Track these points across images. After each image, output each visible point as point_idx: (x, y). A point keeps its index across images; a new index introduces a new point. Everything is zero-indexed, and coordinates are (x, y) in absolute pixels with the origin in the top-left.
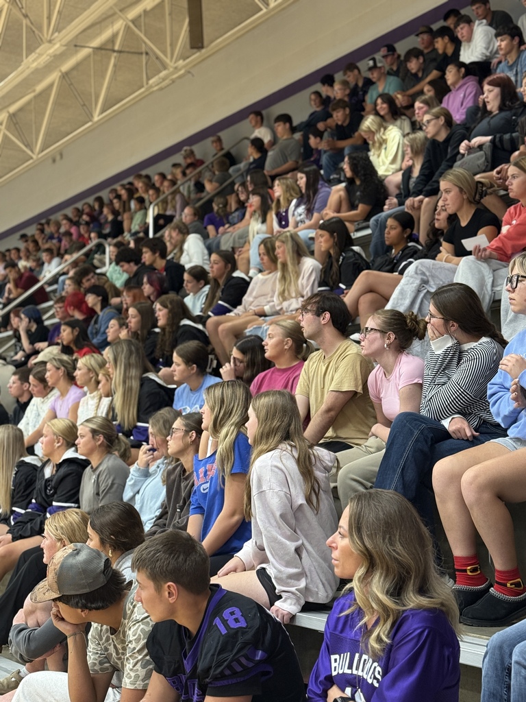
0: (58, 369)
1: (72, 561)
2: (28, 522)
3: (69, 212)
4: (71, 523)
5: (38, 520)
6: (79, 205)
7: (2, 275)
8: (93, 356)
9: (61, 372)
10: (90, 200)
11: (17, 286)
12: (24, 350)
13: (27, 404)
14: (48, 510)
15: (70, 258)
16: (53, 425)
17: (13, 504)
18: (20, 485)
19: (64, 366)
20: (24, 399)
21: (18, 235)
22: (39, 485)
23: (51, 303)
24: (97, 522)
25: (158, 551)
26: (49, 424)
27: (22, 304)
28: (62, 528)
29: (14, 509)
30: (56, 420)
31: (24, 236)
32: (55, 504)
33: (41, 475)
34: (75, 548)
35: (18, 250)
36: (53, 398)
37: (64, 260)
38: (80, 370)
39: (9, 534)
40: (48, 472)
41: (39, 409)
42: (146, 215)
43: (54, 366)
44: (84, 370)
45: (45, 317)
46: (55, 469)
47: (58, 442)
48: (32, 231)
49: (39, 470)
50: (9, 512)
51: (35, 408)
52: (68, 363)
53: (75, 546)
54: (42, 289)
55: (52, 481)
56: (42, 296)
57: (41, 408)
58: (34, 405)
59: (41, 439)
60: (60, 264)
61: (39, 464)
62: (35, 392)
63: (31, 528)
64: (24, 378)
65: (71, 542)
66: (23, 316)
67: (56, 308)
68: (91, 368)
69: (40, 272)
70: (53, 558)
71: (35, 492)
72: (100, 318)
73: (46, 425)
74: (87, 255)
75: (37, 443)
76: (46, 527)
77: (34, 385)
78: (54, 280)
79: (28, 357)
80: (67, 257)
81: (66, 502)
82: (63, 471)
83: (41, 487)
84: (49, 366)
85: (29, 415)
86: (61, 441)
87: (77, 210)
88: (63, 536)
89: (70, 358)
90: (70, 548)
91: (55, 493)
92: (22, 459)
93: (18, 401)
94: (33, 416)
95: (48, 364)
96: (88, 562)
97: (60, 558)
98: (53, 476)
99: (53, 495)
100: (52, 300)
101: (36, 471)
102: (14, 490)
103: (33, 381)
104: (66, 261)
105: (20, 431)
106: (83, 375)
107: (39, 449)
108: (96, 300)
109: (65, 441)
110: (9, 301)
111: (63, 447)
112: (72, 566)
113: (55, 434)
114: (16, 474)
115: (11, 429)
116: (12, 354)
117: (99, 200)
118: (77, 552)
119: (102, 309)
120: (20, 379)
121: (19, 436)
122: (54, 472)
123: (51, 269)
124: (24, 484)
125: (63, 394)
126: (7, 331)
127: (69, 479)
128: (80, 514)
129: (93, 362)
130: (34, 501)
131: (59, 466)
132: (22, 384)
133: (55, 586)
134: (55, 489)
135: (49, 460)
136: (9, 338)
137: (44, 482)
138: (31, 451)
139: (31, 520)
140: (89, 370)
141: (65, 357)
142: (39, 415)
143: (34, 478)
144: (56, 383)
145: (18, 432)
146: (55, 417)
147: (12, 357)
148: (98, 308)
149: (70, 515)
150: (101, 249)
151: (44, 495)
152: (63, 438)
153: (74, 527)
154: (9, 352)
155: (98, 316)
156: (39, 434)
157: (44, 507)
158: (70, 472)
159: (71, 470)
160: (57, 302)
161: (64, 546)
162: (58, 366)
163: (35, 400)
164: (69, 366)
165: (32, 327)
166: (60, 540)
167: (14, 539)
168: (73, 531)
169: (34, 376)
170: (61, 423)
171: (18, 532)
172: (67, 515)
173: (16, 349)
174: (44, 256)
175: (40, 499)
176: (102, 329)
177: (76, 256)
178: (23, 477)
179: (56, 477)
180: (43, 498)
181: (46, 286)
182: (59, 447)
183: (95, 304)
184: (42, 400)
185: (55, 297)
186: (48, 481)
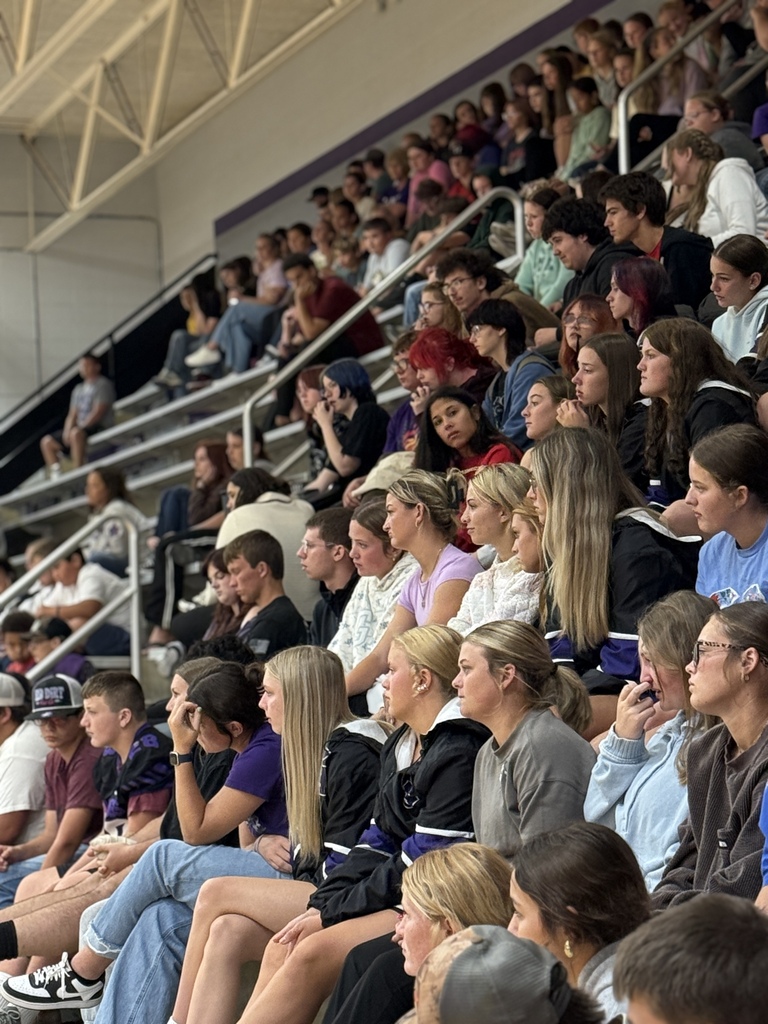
0: (411, 506)
1: (470, 969)
3: (424, 126)
4: (462, 877)
6: (447, 108)
7: (274, 290)
8: (500, 470)
9: (416, 515)
10: (473, 94)
11: (309, 312)
12: (331, 467)
13: (344, 595)
14: (404, 844)
15: (429, 239)
16: (407, 641)
17: (326, 834)
18: (338, 789)
19: (423, 499)
20: (336, 584)
21: (307, 190)
22: (386, 785)
23: (386, 351)
24: (533, 873)
25: (674, 949)
26: (400, 639)
27: (324, 356)
28: (441, 889)
29: (327, 845)
30: (414, 632)
31: (321, 193)
32: (419, 829)
33: (388, 761)
34: (479, 938)
35: (304, 230)
36: (406, 577)
37: (415, 244)
38: (473, 507)
39: (312, 909)
40: (405, 755)
41: (374, 605)
42: (608, 117)
43: (402, 500)
44: (484, 508)
45: (375, 385)
46: (420, 747)
47: (421, 683)
48: (337, 179)
49: (384, 750)
51: (363, 603)
52: (436, 493)
53: (478, 932)
54: (366, 317)
55: (413, 776)
56: (366, 334)
57: (378, 601)
58: (361, 596)
59: (383, 677)
60: (406, 256)
61: (382, 739)
62: (361, 561)
63: (367, 889)
64: (335, 533)
65: (466, 924)
67: (398, 364)
68: (501, 502)
69: (360, 274)
70: (427, 962)
71: (377, 800)
72: (509, 378)
73: (393, 644)
74: (469, 228)
75: (372, 687)
76: (404, 888)
77: (359, 543)
78: (395, 295)
79: (342, 483)
80: (423, 236)
81: (445, 828)
82: (437, 751)
83: (390, 791)
84: (391, 500)
85: (351, 622)
86: (428, 678)
87: (445, 119)
88: (445, 910)
89: (440, 479)
90: (464, 939)
91: (422, 805)
92: (341, 725)
93: (323, 588)
94: (360, 622)
95: (389, 495)
96: (510, 970)
97: (445, 961)
98: (415, 765)
99: (415, 811)
100: (390, 343)
101: (375, 754)
102: (327, 798)
104: (421, 246)
105: (334, 658)
106: (482, 520)
108: (494, 338)
109: (436, 679)
110: (293, 351)
111: (435, 693)
112: (473, 982)
113: (412, 662)
114: (328, 762)
115: (314, 658)
116: (305, 476)
117: (495, 91)
118: (483, 947)
119: (510, 360)
120: (323, 536)
121: (333, 669)
122: (419, 755)
123: (386, 267)
124: (347, 786)
125: (427, 568)
126: (290, 422)
127: (452, 773)
128: (482, 856)
129: (503, 486)
130: (373, 822)
131: (429, 740)
132: (330, 548)
134: (423, 795)
135: (405, 728)
136: (295, 440)
137: (395, 778)
138: (359, 706)
140: (496, 505)
141: (427, 479)
142: (374, 620)
143: (371, 772)
145: (331, 663)
146: (414, 624)
147: (305, 484)
148: (500, 357)
149: (458, 859)
150: (503, 211)
151: (397, 812)
152: (431, 671)
153: (469, 887)
154: (297, 472)
155: (504, 374)
156: (378, 666)
157: (395, 839)
158: (452, 755)
159: (456, 749)
160: (398, 349)
161: (450, 933)
162: (410, 501)
164: (437, 499)
165: (347, 408)
166: (439, 918)
167: (327, 922)
168: (468, 896)
169: (361, 522)
170: (425, 638)
171: (336, 906)
172: (452, 859)
173: (313, 464)
174: (368, 239)
175: (388, 821)
176: (514, 407)
177: (442, 232)
178: (345, 769)
179: (421, 768)
180: (396, 818)
181: (375, 311)
182: (423, 693)
183: (493, 349)
184: (379, 583)
185: (396, 333)
186: (405, 776)
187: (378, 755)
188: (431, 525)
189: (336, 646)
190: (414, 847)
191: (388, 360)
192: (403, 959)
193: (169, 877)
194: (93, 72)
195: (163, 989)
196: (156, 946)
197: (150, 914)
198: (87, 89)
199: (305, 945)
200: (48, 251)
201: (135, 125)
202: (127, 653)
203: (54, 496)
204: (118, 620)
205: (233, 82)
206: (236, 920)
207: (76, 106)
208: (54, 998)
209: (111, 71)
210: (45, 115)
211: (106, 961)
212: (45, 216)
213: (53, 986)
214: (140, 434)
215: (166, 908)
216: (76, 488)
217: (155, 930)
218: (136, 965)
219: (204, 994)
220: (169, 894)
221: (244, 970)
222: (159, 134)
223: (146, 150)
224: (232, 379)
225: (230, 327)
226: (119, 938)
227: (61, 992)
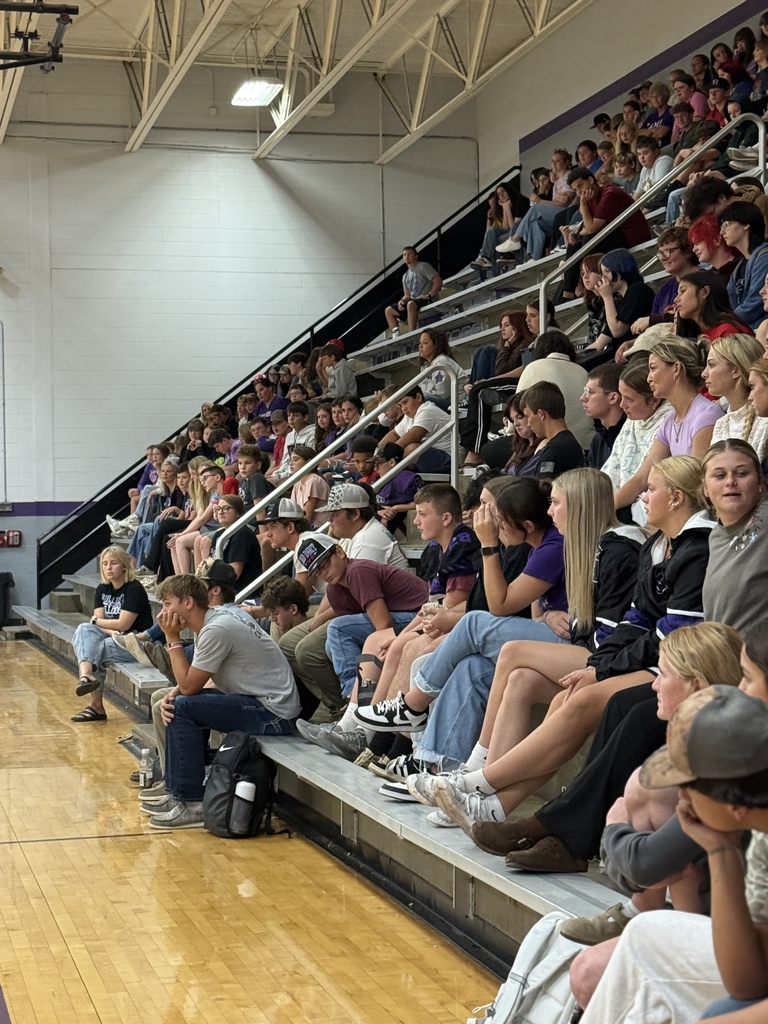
0: (670, 364)
1: (712, 717)
2: (624, 646)
3: (687, 65)
4: (709, 648)
5: (642, 641)
6: (705, 50)
7: (565, 194)
8: (736, 339)
9: (675, 371)
10: (728, 38)
11: (591, 214)
12: (608, 332)
13: (615, 431)
14: (658, 622)
15: (688, 155)
16: (665, 468)
17: (596, 611)
18: (608, 577)
19: (680, 359)
20: (609, 422)
22: (643, 576)
23: (653, 242)
24: (758, 647)
26: (658, 465)
28: (692, 656)
29: (598, 619)
30: (670, 459)
31: (601, 120)
32: (669, 611)
33: (646, 558)
34: (718, 694)
36: (662, 421)
37: (677, 158)
38: (712, 365)
39: (590, 667)
40: (658, 554)
41: (638, 440)
43: (663, 359)
44: (721, 367)
45: (642, 270)
46: (670, 548)
47: (675, 500)
49: (643, 549)
50: (590, 624)
51: (630, 438)
52: (691, 354)
53: (718, 690)
54: (638, 213)
55: (664, 570)
56: (638, 229)
57: (642, 437)
58: (628, 433)
59: (644, 494)
60: (670, 168)
61: (642, 541)
62: (629, 410)
63: (629, 654)
64: (609, 384)
65: (711, 682)
66: (603, 268)
67: (662, 253)
68: (734, 362)
69: (634, 184)
70: (677, 711)
71: (636, 587)
72: (749, 263)
73: (653, 469)
74: (721, 146)
75: (635, 501)
76: (662, 654)
77: (627, 398)
78: (660, 198)
79: (615, 344)
80: (684, 152)
81: (689, 610)
82: (683, 551)
83: (646, 580)
84: (653, 359)
85: (619, 452)
86: (681, 496)
87: (703, 58)
88: (695, 672)
89: (692, 343)
90: (707, 694)
91: (670, 592)
92: (611, 530)
94: (627, 452)
95: (651, 356)
96: (743, 720)
97: (691, 710)
98: (665, 561)
99: (666, 596)
100: (656, 236)
101: (635, 552)
102: (598, 585)
103: (625, 390)
104: (682, 159)
106: (718, 375)
107: (640, 512)
108: (740, 231)
109: (687, 498)
110: (579, 242)
111: (685, 509)
112: (713, 728)
113: (668, 484)
114: (600, 557)
115: (591, 476)
116: (586, 339)
118: (721, 702)
119: (751, 250)
120: (602, 385)
121: (605, 486)
122: (669, 553)
123: (654, 176)
124: (614, 576)
125: (681, 412)
126: (576, 297)
128: (724, 632)
129: (737, 350)
130: (633, 605)
131: (677, 543)
132: (607, 394)
133: (684, 761)
134: (671, 584)
135: (659, 533)
136: (578, 311)
137: (650, 571)
138: (625, 515)
139: (629, 642)
140: (730, 365)
141: (683, 343)
142: (637, 451)
143: (633, 566)
144: (667, 391)
145: (603, 481)
146: (669, 455)
147: (586, 345)
148: (743, 247)
149: (706, 634)
150: (749, 133)
151: (651, 596)
152: (684, 492)
153: (714, 654)
154: (579, 336)
155: (746, 261)
156: (640, 486)
157: (652, 617)
158: (695, 554)
159: (698, 550)
160: (662, 242)
161: (697, 689)
162: (669, 360)
163: (628, 424)
164: (690, 359)
165: (620, 288)
166: (690, 677)
167: (600, 676)
168: (713, 662)
169: (626, 382)
170: (679, 465)
171: (606, 663)
172: (701, 633)
173: (592, 330)
174: (642, 154)
175: (643, 602)
176: (753, 287)
177: (699, 149)
178: (613, 562)
179: (671, 563)
180: (650, 600)
181: (644, 211)
182: (676, 508)
183: (739, 240)
184: (643, 423)
185: (660, 230)
186: (659, 569)
187: (638, 552)
188: (686, 379)
189: (608, 468)
190: (666, 624)
191: (654, 249)
192: (657, 708)
193: (478, 638)
194: (431, 23)
195: (472, 720)
196: (468, 689)
197: (464, 665)
198: (425, 38)
199: (579, 694)
200: (392, 163)
201: (461, 65)
202: (448, 471)
203: (393, 351)
204: (440, 446)
205: (538, 32)
206: (527, 672)
207: (417, 50)
208: (391, 724)
209: (444, 22)
210: (392, 59)
211: (431, 698)
212: (391, 137)
213: (390, 715)
214: (459, 306)
215: (475, 662)
216: (411, 345)
217: (467, 677)
218: (452, 702)
219: (503, 725)
220: (478, 651)
221: (534, 710)
222: (479, 73)
223: (469, 86)
224: (531, 263)
225: (530, 222)
226: (440, 681)
227: (397, 719)
